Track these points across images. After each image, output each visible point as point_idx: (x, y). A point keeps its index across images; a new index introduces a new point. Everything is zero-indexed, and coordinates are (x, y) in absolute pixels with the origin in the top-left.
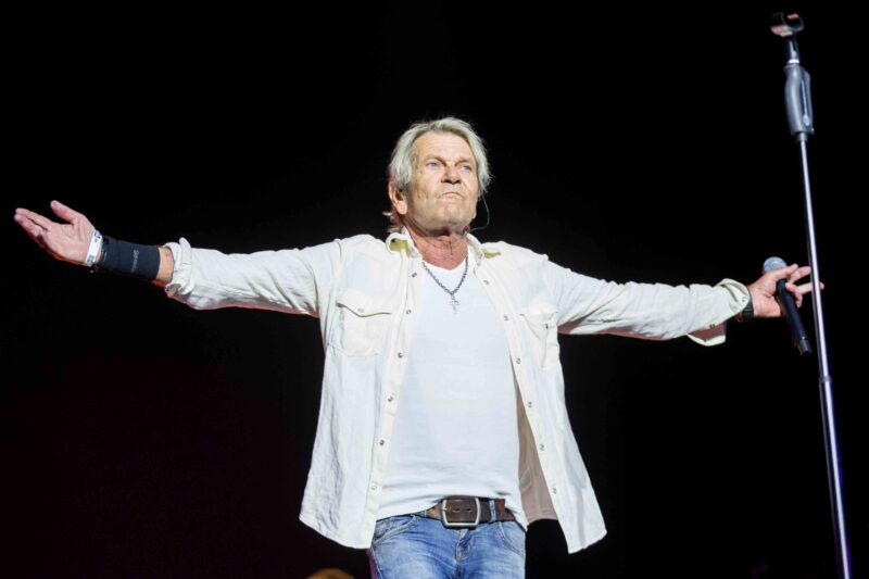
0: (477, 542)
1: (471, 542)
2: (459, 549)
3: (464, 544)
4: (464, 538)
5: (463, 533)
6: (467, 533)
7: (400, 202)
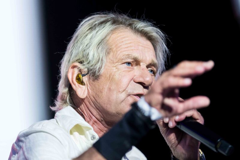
7: (81, 86)
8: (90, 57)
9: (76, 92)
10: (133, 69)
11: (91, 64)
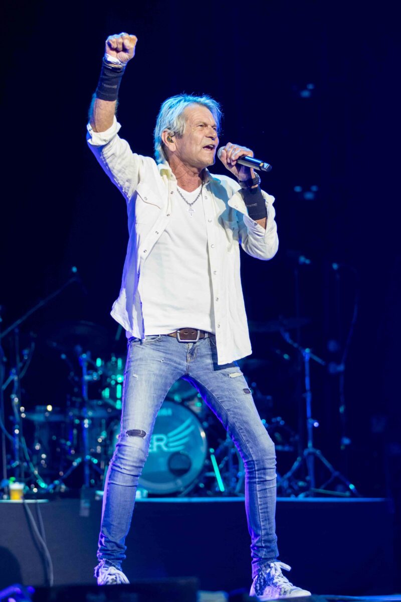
0: (199, 351)
1: (196, 351)
2: (188, 355)
3: (192, 352)
4: (192, 349)
5: (191, 345)
6: (193, 346)
7: (171, 143)
8: (175, 125)
9: (168, 148)
10: (204, 129)
11: (177, 128)
